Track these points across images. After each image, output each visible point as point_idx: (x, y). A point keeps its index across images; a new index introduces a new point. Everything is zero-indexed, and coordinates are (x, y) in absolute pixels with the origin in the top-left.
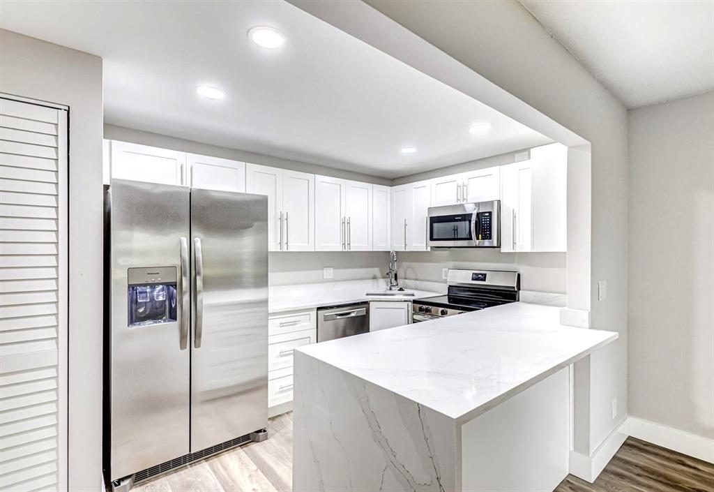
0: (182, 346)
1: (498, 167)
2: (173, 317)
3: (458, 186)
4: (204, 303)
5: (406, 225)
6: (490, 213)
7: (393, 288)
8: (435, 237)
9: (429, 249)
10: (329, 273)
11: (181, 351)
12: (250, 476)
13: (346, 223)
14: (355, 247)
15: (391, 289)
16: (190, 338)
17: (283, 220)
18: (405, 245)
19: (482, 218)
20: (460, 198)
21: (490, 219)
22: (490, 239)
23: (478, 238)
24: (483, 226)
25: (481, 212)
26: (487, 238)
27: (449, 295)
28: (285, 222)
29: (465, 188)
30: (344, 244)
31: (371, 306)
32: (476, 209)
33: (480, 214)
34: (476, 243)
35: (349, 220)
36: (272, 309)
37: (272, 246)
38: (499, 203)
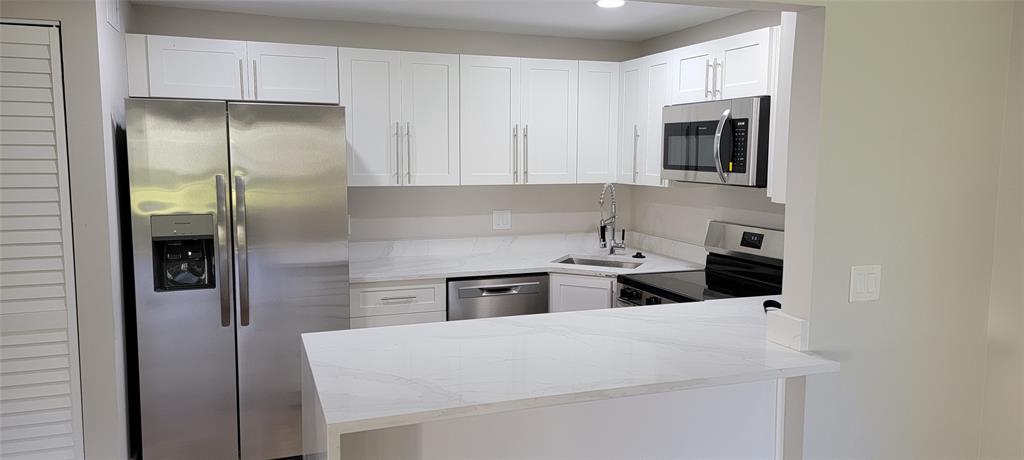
0: (226, 322)
1: (768, 29)
2: (212, 284)
3: (708, 65)
5: (637, 136)
6: (746, 121)
7: (617, 251)
8: (671, 163)
9: (666, 184)
10: (502, 220)
11: (225, 328)
13: (520, 138)
14: (540, 175)
15: (611, 252)
16: (234, 311)
17: (401, 136)
18: (635, 173)
19: (735, 130)
20: (710, 89)
21: (746, 134)
22: (744, 172)
23: (726, 169)
24: (735, 146)
25: (733, 118)
26: (741, 168)
27: (708, 270)
28: (405, 139)
29: (719, 69)
30: (516, 173)
31: (555, 282)
32: (726, 113)
33: (731, 123)
34: (723, 178)
35: (526, 130)
36: (370, 277)
37: (384, 178)
38: (765, 101)
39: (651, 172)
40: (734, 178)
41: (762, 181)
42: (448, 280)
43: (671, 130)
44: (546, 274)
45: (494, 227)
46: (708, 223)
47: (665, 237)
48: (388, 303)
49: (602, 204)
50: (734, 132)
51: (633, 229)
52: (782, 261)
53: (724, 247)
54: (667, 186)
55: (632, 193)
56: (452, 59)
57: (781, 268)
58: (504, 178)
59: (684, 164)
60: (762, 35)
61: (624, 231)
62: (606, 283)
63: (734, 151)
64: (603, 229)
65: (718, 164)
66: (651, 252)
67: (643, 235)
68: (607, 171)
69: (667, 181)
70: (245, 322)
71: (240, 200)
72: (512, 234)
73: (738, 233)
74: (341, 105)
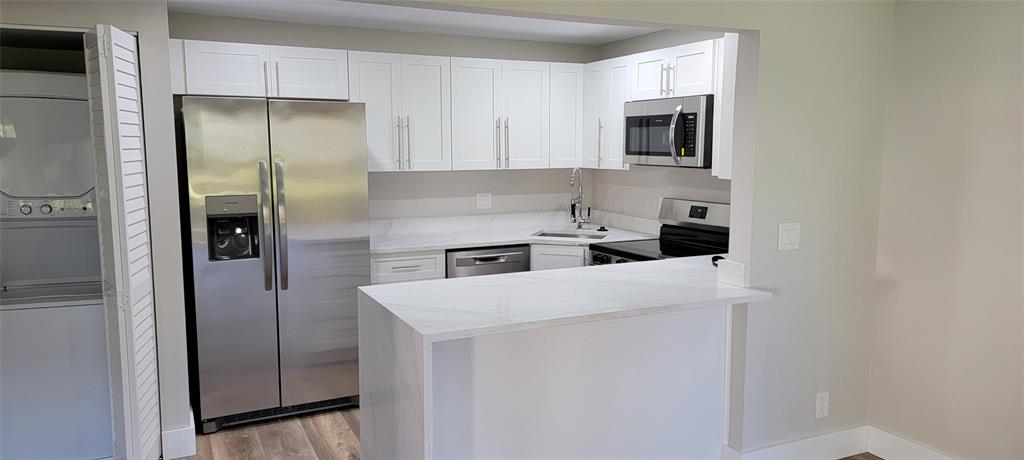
0: (268, 287)
1: (712, 41)
2: (256, 254)
3: (663, 69)
4: (288, 237)
5: (600, 127)
6: (695, 115)
7: (584, 226)
8: (632, 150)
9: (626, 167)
10: (484, 201)
11: (268, 292)
12: (341, 433)
13: (502, 128)
14: (516, 164)
15: (579, 227)
16: (276, 277)
17: (402, 127)
18: (599, 159)
19: (686, 123)
20: (664, 88)
21: (695, 125)
22: (694, 155)
23: (679, 154)
24: (686, 135)
25: (684, 112)
26: (691, 153)
27: (661, 239)
28: (406, 130)
29: (671, 72)
30: (499, 159)
31: (535, 251)
32: (679, 108)
33: (683, 116)
34: (676, 161)
35: (507, 122)
36: (381, 249)
37: (388, 164)
38: (710, 99)
39: (614, 155)
40: (686, 161)
41: (708, 164)
42: (448, 251)
43: (630, 122)
44: (528, 245)
45: (478, 207)
46: (661, 199)
47: (623, 213)
48: (396, 272)
49: (572, 185)
50: (685, 124)
52: (728, 229)
53: (675, 219)
54: (628, 169)
55: (594, 176)
56: (443, 61)
57: (728, 235)
58: (490, 164)
59: (637, 150)
60: (707, 45)
61: (589, 209)
62: (580, 251)
63: (685, 139)
64: (573, 206)
65: (673, 150)
66: (611, 226)
67: (603, 213)
68: (572, 156)
69: (628, 165)
70: (285, 287)
71: (280, 185)
72: (493, 213)
73: (686, 208)
74: (351, 101)
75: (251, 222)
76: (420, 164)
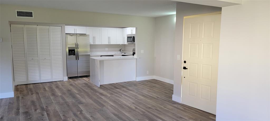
0: (76, 59)
2: (75, 55)
7: (122, 53)
9: (128, 44)
10: (107, 49)
13: (109, 38)
14: (111, 43)
17: (94, 38)
18: (124, 43)
19: (134, 38)
27: (133, 55)
30: (109, 43)
32: (133, 36)
34: (133, 43)
36: (91, 55)
37: (92, 43)
39: (126, 43)
42: (101, 56)
43: (128, 37)
44: (113, 55)
46: (133, 49)
47: (128, 51)
49: (120, 47)
51: (124, 51)
55: (124, 45)
56: (100, 28)
59: (128, 41)
64: (120, 50)
65: (132, 41)
68: (121, 43)
70: (78, 60)
71: (78, 46)
72: (108, 51)
74: (87, 34)
75: (74, 50)
76: (97, 43)
